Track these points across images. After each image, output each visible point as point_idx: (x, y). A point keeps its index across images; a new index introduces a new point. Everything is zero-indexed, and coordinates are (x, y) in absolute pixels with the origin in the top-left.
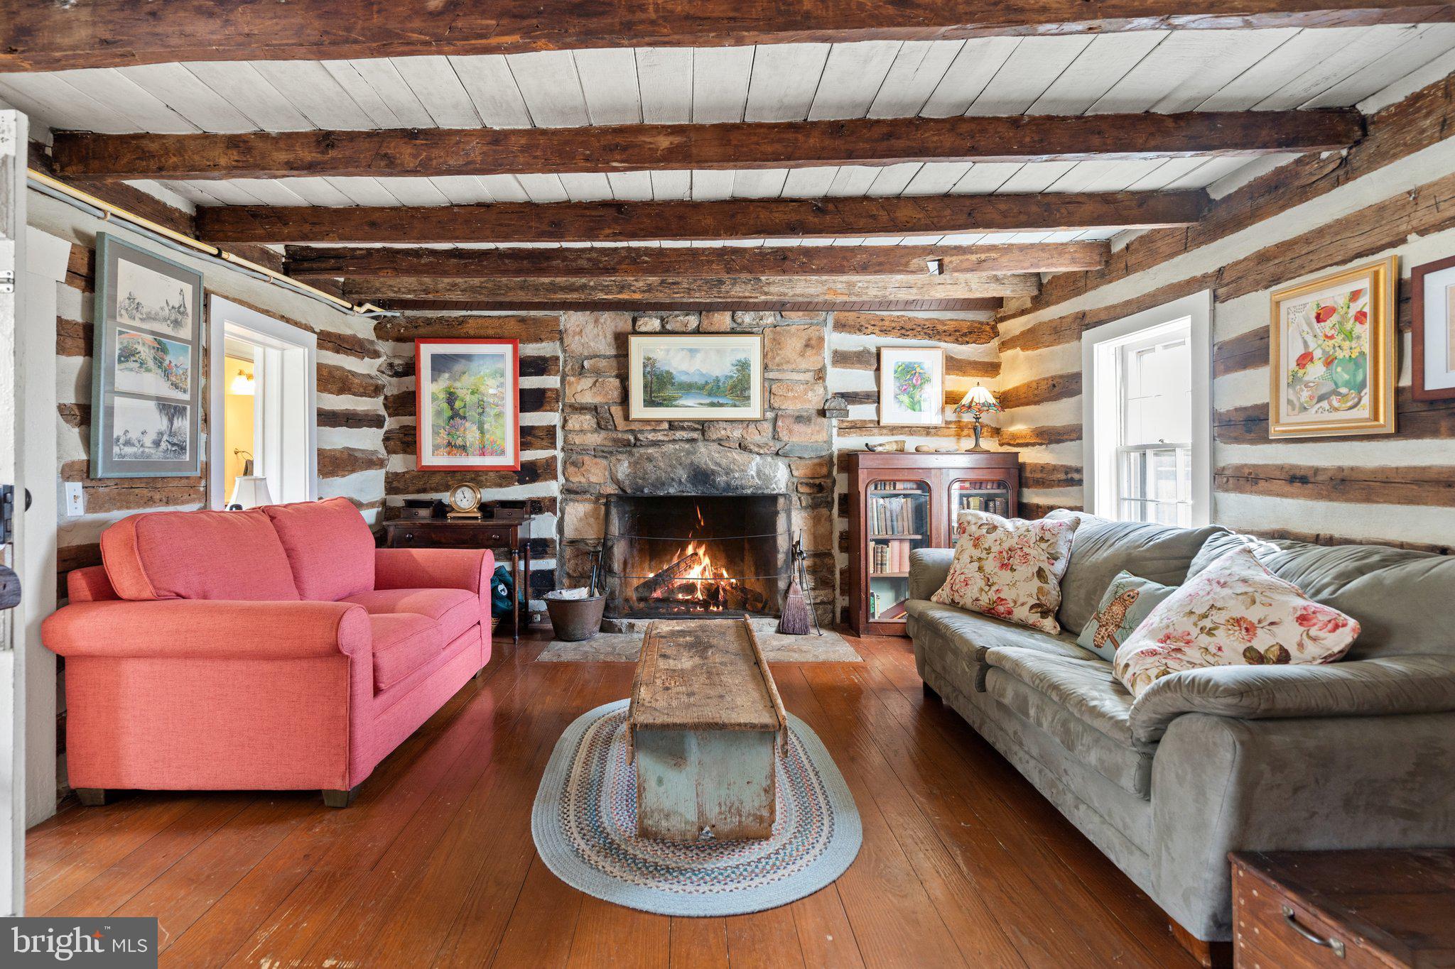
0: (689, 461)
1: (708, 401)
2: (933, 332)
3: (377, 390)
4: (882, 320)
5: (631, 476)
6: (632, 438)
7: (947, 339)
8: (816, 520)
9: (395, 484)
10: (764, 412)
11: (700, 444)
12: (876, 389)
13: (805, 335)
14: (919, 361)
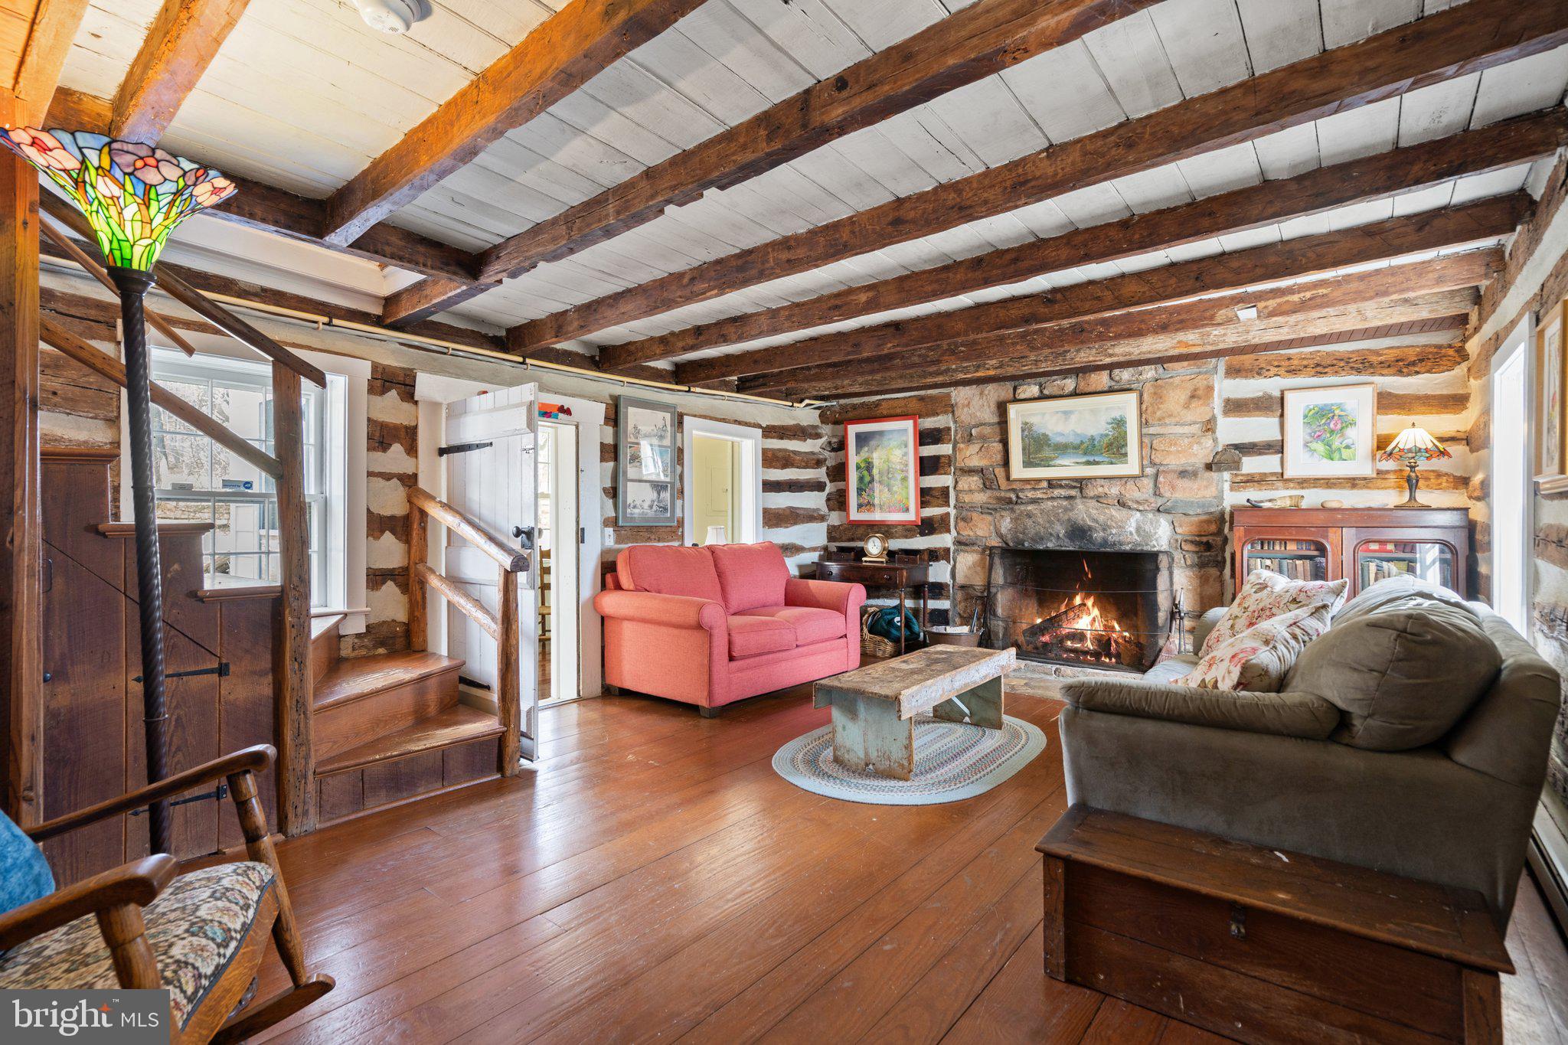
0: (1066, 517)
1: (1084, 460)
2: (1363, 365)
3: (819, 463)
4: (1289, 359)
5: (1014, 531)
6: (1013, 497)
7: (1385, 371)
8: (1204, 580)
9: (833, 534)
10: (1143, 468)
11: (1078, 501)
12: (1280, 438)
13: (1190, 386)
14: (1338, 402)
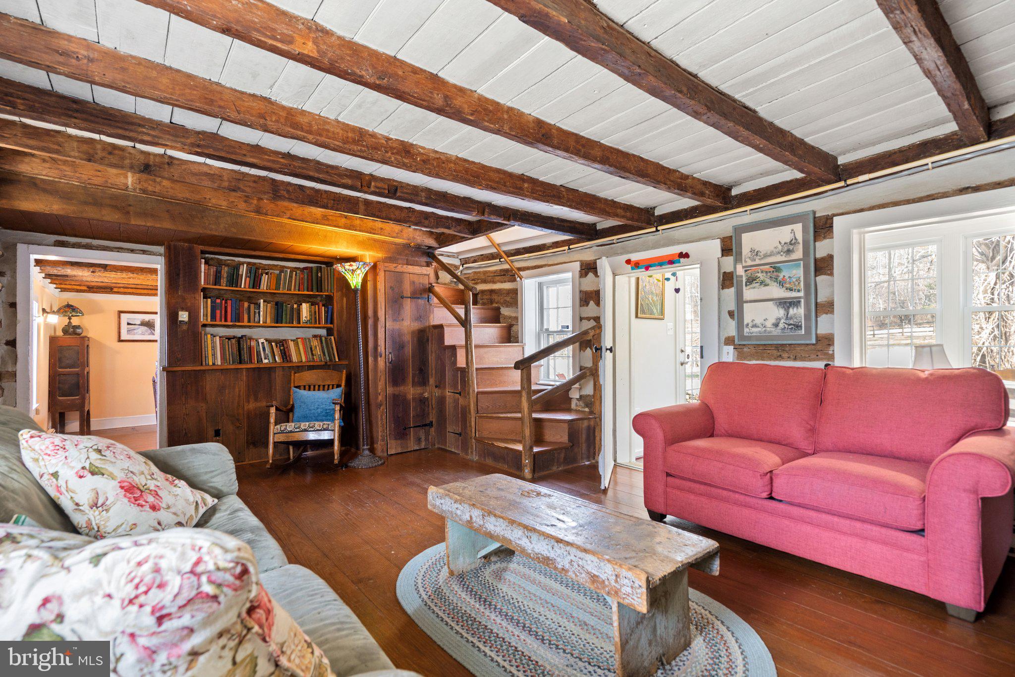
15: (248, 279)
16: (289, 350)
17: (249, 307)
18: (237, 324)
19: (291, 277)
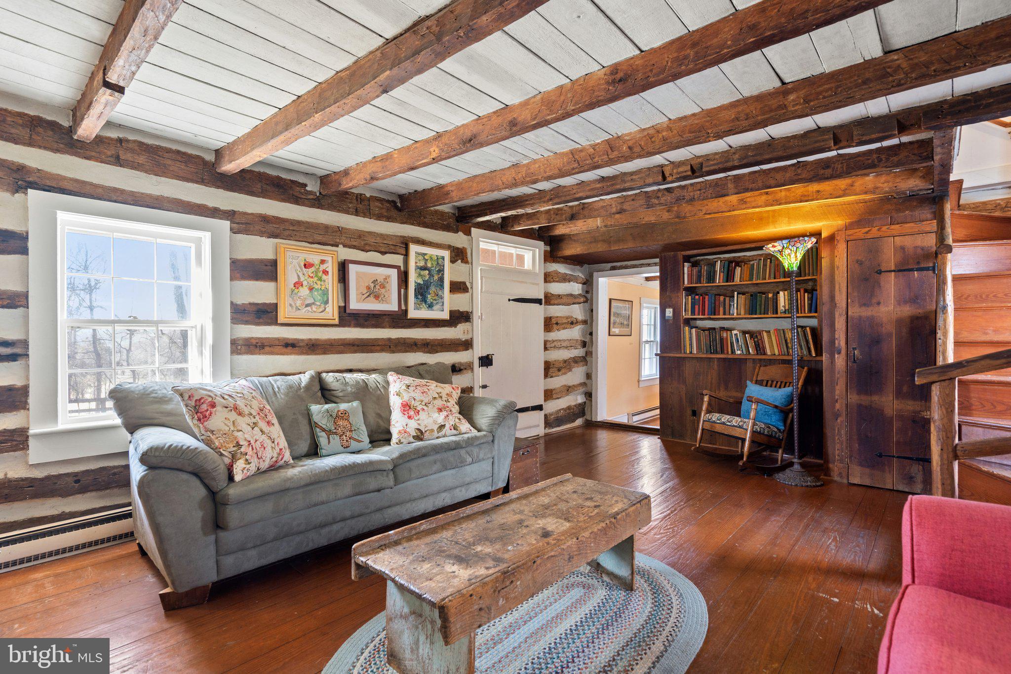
15: (722, 274)
16: (763, 342)
17: (725, 300)
18: (712, 317)
19: (765, 265)
